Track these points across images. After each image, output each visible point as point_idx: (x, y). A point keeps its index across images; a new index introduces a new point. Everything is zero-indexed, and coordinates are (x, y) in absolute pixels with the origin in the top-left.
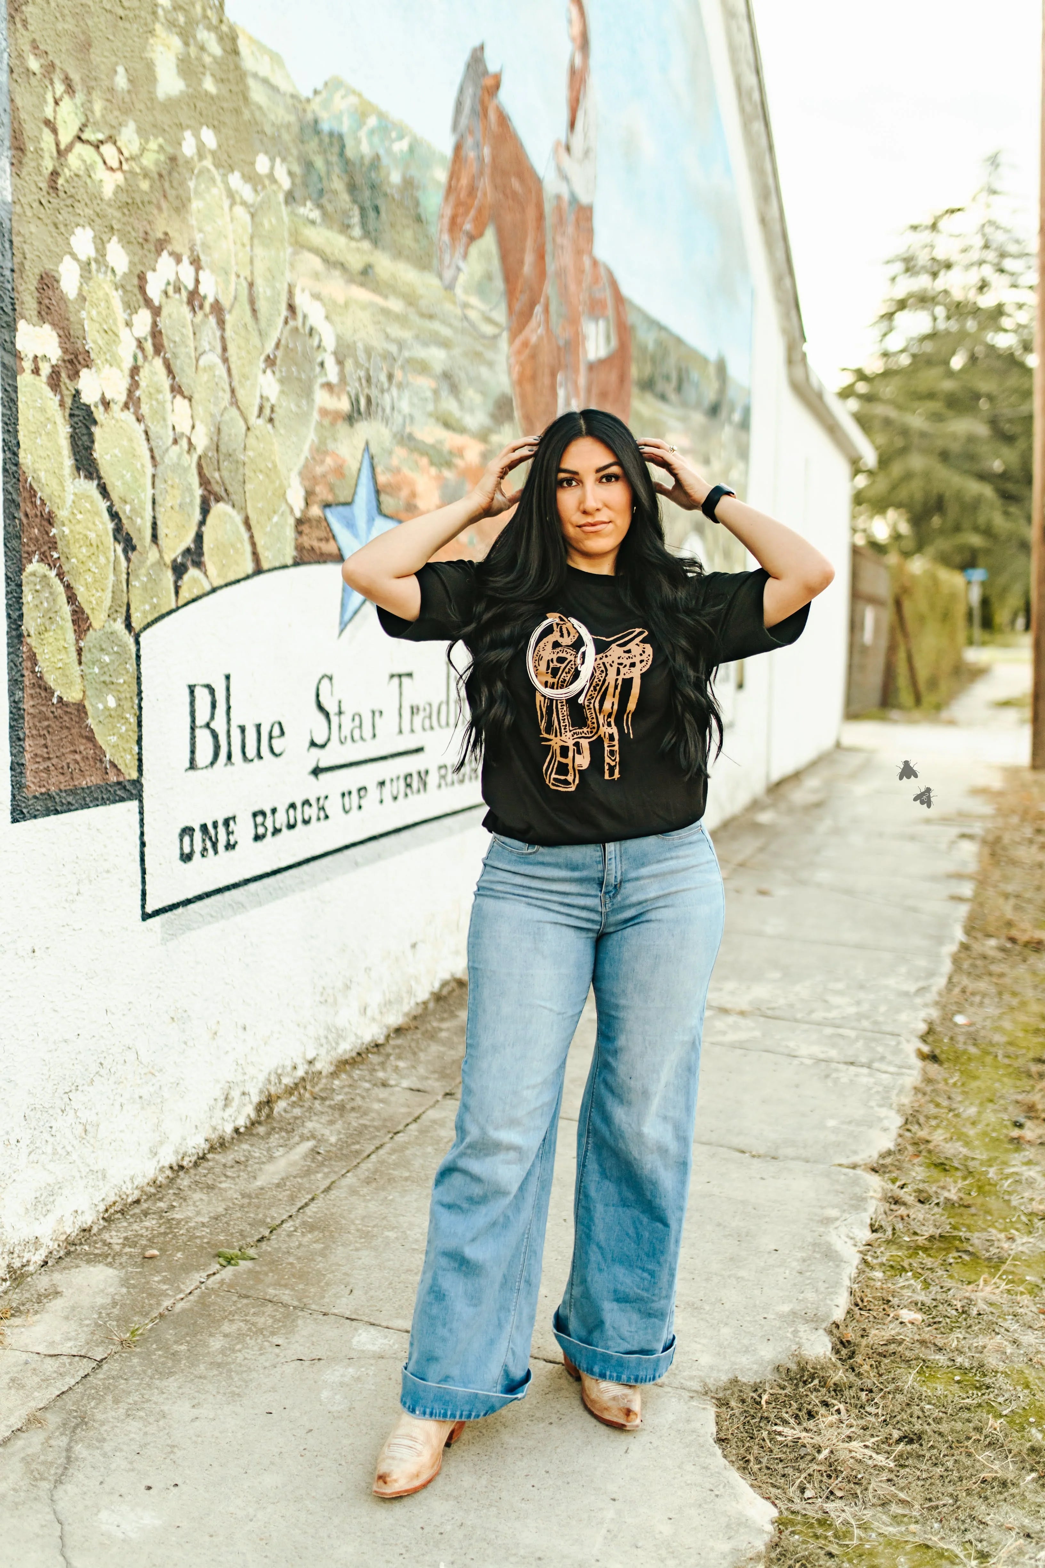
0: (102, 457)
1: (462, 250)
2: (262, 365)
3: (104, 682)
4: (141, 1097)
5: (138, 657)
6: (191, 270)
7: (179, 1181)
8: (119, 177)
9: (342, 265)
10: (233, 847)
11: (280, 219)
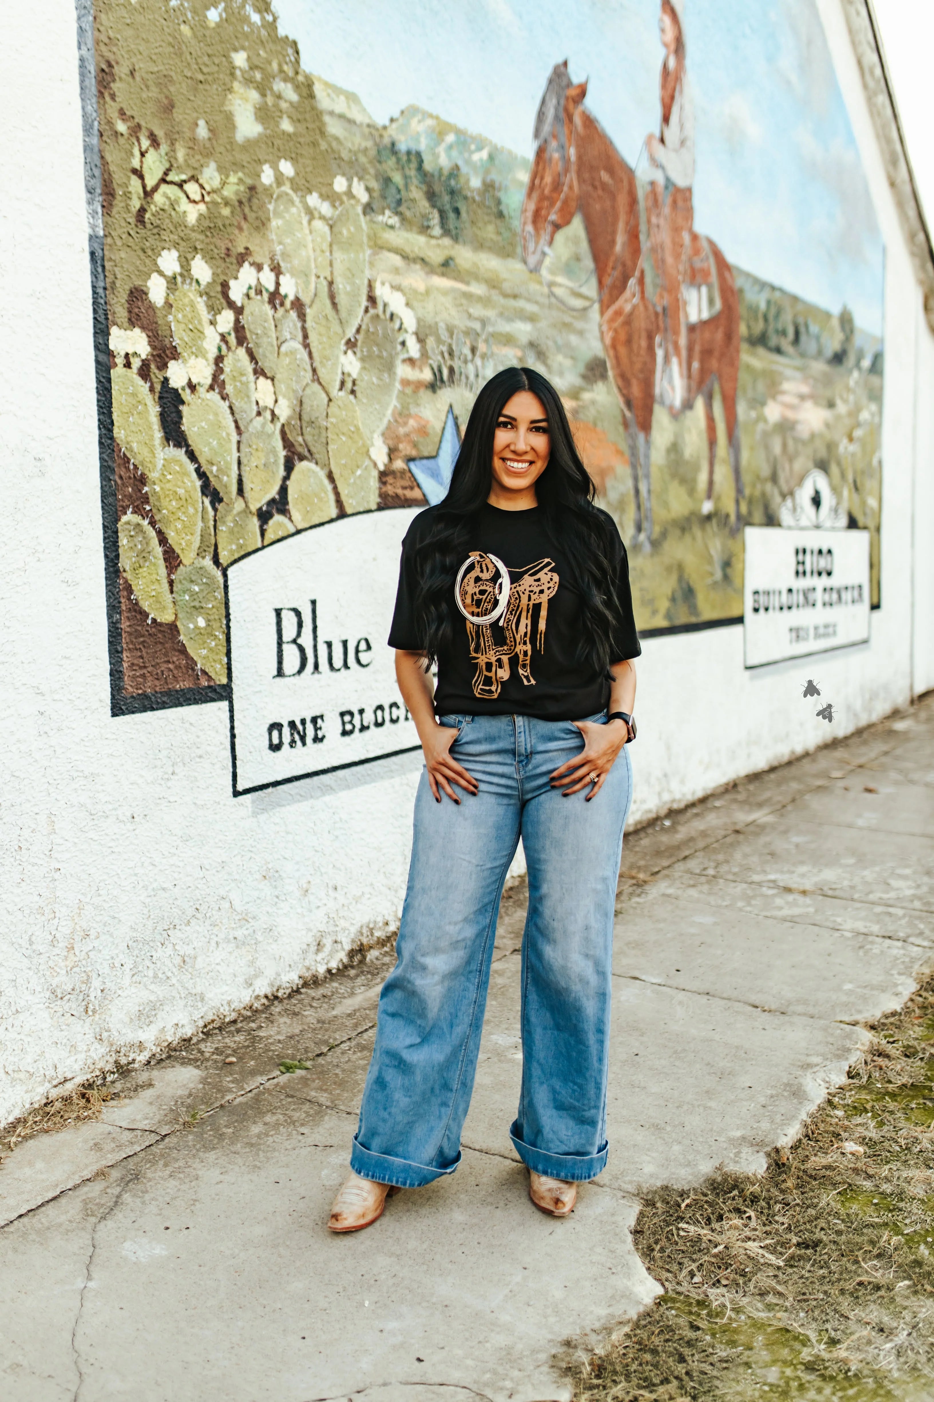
0: (189, 429)
1: (548, 238)
2: (343, 348)
3: (194, 607)
4: (235, 938)
5: (226, 587)
6: (272, 276)
7: (273, 1008)
8: (202, 207)
9: (423, 260)
10: (321, 740)
11: (359, 228)
